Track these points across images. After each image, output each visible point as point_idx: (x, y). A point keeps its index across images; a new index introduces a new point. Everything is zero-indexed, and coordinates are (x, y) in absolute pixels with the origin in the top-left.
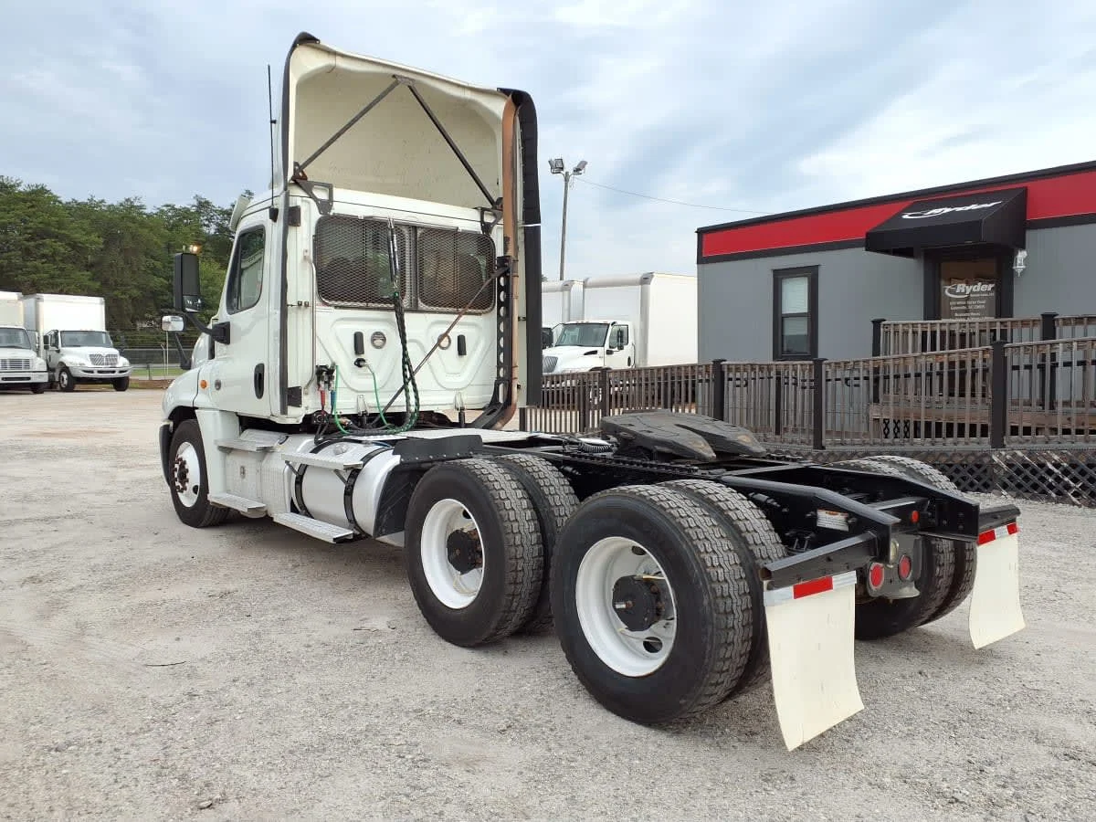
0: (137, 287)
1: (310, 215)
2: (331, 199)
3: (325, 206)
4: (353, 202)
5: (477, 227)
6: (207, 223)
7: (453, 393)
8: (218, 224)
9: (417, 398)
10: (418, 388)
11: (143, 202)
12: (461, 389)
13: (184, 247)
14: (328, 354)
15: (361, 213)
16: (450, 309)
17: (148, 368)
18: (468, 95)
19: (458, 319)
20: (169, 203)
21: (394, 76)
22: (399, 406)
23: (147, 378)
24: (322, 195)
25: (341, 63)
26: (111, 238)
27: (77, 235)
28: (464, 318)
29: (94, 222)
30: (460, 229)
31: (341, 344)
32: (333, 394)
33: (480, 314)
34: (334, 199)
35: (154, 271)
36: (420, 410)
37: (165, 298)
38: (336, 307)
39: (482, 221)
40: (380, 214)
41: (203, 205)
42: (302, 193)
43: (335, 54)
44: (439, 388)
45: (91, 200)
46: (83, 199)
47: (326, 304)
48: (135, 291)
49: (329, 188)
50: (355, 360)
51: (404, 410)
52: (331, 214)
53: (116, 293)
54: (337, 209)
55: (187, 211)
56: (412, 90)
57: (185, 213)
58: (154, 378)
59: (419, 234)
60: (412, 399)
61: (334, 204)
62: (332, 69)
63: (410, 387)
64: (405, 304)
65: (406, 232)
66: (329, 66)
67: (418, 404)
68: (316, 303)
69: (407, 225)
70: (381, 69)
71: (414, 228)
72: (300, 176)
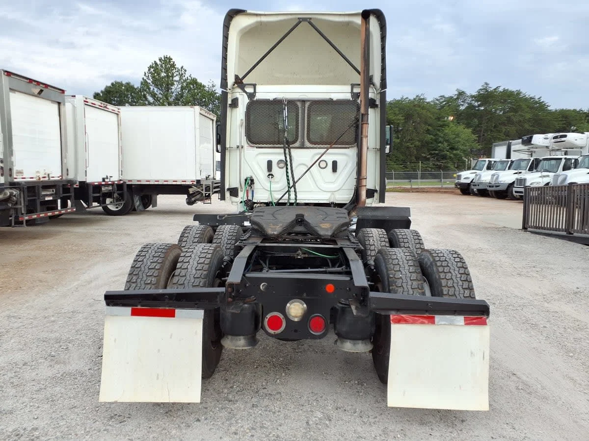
0: (419, 141)
1: (243, 101)
2: (255, 92)
3: (251, 96)
4: (266, 92)
5: (348, 96)
6: (462, 103)
7: (329, 194)
8: (468, 104)
9: (296, 195)
10: (297, 190)
11: (425, 96)
12: (334, 192)
13: (446, 118)
14: (252, 171)
15: (271, 97)
16: (322, 146)
17: (410, 182)
18: (347, 19)
19: (326, 152)
20: (442, 95)
21: (299, 18)
22: (285, 199)
23: (410, 187)
24: (250, 90)
25: (264, 19)
26: (408, 117)
27: (391, 117)
28: (330, 151)
29: (400, 109)
30: (335, 99)
31: (260, 166)
32: (253, 192)
33: (349, 148)
34: (257, 91)
35: (428, 131)
36: (297, 202)
37: (433, 145)
38: (257, 148)
39: (352, 92)
40: (280, 96)
41: (461, 94)
42: (240, 90)
43: (257, 15)
44: (320, 190)
45: (402, 98)
46: (399, 98)
47: (252, 147)
48: (417, 143)
49: (254, 86)
50: (268, 174)
51: (286, 202)
52: (255, 99)
53: (408, 144)
54: (259, 96)
55: (451, 97)
56: (310, 24)
57: (450, 100)
58: (413, 187)
59: (307, 104)
60: (293, 196)
61: (257, 94)
62: (261, 23)
63: (293, 189)
64: (297, 144)
65: (299, 104)
66: (257, 22)
67: (296, 199)
68: (246, 145)
69: (299, 101)
70: (290, 17)
71: (303, 101)
72: (239, 82)
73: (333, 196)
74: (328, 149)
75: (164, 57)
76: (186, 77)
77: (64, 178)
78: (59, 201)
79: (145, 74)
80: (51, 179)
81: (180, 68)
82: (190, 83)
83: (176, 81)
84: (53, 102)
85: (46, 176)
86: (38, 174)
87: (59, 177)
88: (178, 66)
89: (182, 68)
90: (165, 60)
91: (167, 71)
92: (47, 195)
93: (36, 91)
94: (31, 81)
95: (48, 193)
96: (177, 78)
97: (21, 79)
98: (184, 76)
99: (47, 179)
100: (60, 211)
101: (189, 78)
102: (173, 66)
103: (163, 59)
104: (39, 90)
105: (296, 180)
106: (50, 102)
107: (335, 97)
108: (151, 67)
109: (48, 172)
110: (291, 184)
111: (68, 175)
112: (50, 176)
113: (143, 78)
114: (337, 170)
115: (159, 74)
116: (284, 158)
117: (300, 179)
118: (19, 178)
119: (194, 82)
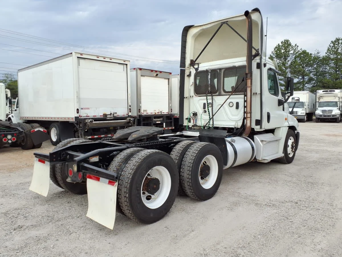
1: (193, 72)
2: (198, 67)
3: (197, 69)
4: (203, 66)
7: (235, 122)
12: (237, 121)
14: (196, 109)
15: (206, 69)
21: (221, 23)
24: (196, 67)
25: (204, 27)
31: (200, 106)
32: (196, 120)
38: (199, 96)
42: (192, 67)
43: (201, 26)
44: (229, 120)
47: (196, 96)
49: (198, 64)
50: (204, 110)
52: (198, 71)
54: (200, 69)
56: (227, 25)
59: (223, 71)
60: (211, 123)
61: (199, 68)
62: (203, 29)
63: (212, 119)
64: (217, 94)
65: (218, 71)
66: (201, 30)
67: (213, 125)
68: (194, 96)
69: (218, 69)
70: (216, 23)
71: (220, 69)
72: (193, 63)
73: (237, 124)
74: (230, 95)
75: (284, 40)
76: (298, 50)
77: (169, 113)
78: (164, 124)
79: (272, 52)
80: (162, 114)
81: (294, 45)
82: (301, 54)
83: (291, 54)
84: (165, 78)
85: (160, 112)
86: (155, 112)
87: (167, 113)
88: (293, 44)
89: (296, 45)
90: (285, 42)
91: (285, 49)
92: (158, 121)
93: (155, 75)
94: (152, 71)
95: (159, 120)
96: (292, 52)
97: (147, 70)
98: (297, 50)
99: (160, 114)
100: (165, 128)
101: (300, 50)
102: (290, 45)
103: (284, 42)
104: (156, 74)
105: (214, 114)
106: (164, 79)
107: (237, 65)
108: (276, 48)
109: (160, 110)
110: (211, 117)
111: (171, 112)
112: (162, 112)
113: (271, 55)
114: (239, 108)
115: (280, 51)
116: (206, 101)
117: (216, 113)
118: (145, 113)
119: (304, 52)
